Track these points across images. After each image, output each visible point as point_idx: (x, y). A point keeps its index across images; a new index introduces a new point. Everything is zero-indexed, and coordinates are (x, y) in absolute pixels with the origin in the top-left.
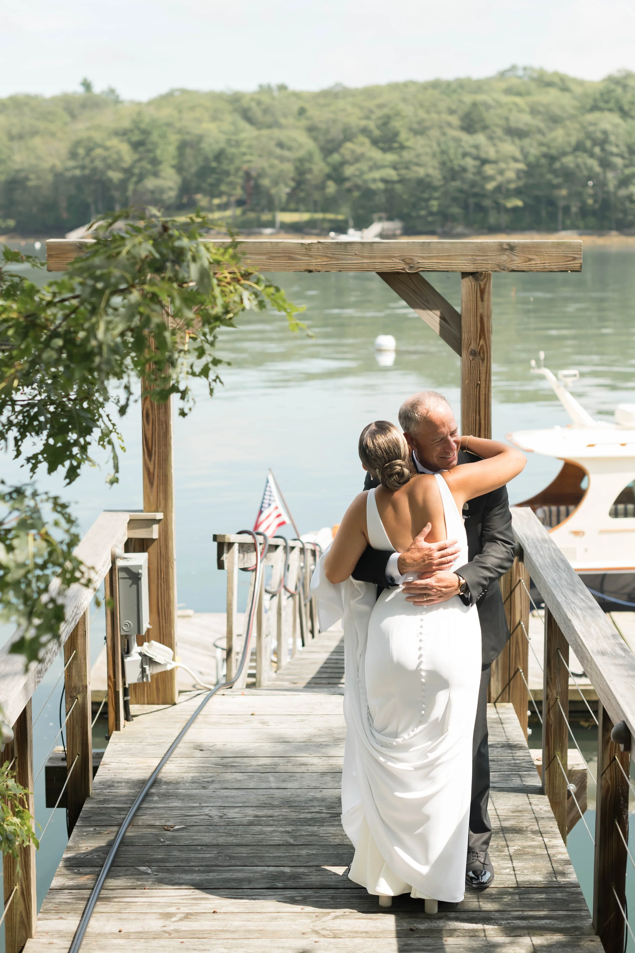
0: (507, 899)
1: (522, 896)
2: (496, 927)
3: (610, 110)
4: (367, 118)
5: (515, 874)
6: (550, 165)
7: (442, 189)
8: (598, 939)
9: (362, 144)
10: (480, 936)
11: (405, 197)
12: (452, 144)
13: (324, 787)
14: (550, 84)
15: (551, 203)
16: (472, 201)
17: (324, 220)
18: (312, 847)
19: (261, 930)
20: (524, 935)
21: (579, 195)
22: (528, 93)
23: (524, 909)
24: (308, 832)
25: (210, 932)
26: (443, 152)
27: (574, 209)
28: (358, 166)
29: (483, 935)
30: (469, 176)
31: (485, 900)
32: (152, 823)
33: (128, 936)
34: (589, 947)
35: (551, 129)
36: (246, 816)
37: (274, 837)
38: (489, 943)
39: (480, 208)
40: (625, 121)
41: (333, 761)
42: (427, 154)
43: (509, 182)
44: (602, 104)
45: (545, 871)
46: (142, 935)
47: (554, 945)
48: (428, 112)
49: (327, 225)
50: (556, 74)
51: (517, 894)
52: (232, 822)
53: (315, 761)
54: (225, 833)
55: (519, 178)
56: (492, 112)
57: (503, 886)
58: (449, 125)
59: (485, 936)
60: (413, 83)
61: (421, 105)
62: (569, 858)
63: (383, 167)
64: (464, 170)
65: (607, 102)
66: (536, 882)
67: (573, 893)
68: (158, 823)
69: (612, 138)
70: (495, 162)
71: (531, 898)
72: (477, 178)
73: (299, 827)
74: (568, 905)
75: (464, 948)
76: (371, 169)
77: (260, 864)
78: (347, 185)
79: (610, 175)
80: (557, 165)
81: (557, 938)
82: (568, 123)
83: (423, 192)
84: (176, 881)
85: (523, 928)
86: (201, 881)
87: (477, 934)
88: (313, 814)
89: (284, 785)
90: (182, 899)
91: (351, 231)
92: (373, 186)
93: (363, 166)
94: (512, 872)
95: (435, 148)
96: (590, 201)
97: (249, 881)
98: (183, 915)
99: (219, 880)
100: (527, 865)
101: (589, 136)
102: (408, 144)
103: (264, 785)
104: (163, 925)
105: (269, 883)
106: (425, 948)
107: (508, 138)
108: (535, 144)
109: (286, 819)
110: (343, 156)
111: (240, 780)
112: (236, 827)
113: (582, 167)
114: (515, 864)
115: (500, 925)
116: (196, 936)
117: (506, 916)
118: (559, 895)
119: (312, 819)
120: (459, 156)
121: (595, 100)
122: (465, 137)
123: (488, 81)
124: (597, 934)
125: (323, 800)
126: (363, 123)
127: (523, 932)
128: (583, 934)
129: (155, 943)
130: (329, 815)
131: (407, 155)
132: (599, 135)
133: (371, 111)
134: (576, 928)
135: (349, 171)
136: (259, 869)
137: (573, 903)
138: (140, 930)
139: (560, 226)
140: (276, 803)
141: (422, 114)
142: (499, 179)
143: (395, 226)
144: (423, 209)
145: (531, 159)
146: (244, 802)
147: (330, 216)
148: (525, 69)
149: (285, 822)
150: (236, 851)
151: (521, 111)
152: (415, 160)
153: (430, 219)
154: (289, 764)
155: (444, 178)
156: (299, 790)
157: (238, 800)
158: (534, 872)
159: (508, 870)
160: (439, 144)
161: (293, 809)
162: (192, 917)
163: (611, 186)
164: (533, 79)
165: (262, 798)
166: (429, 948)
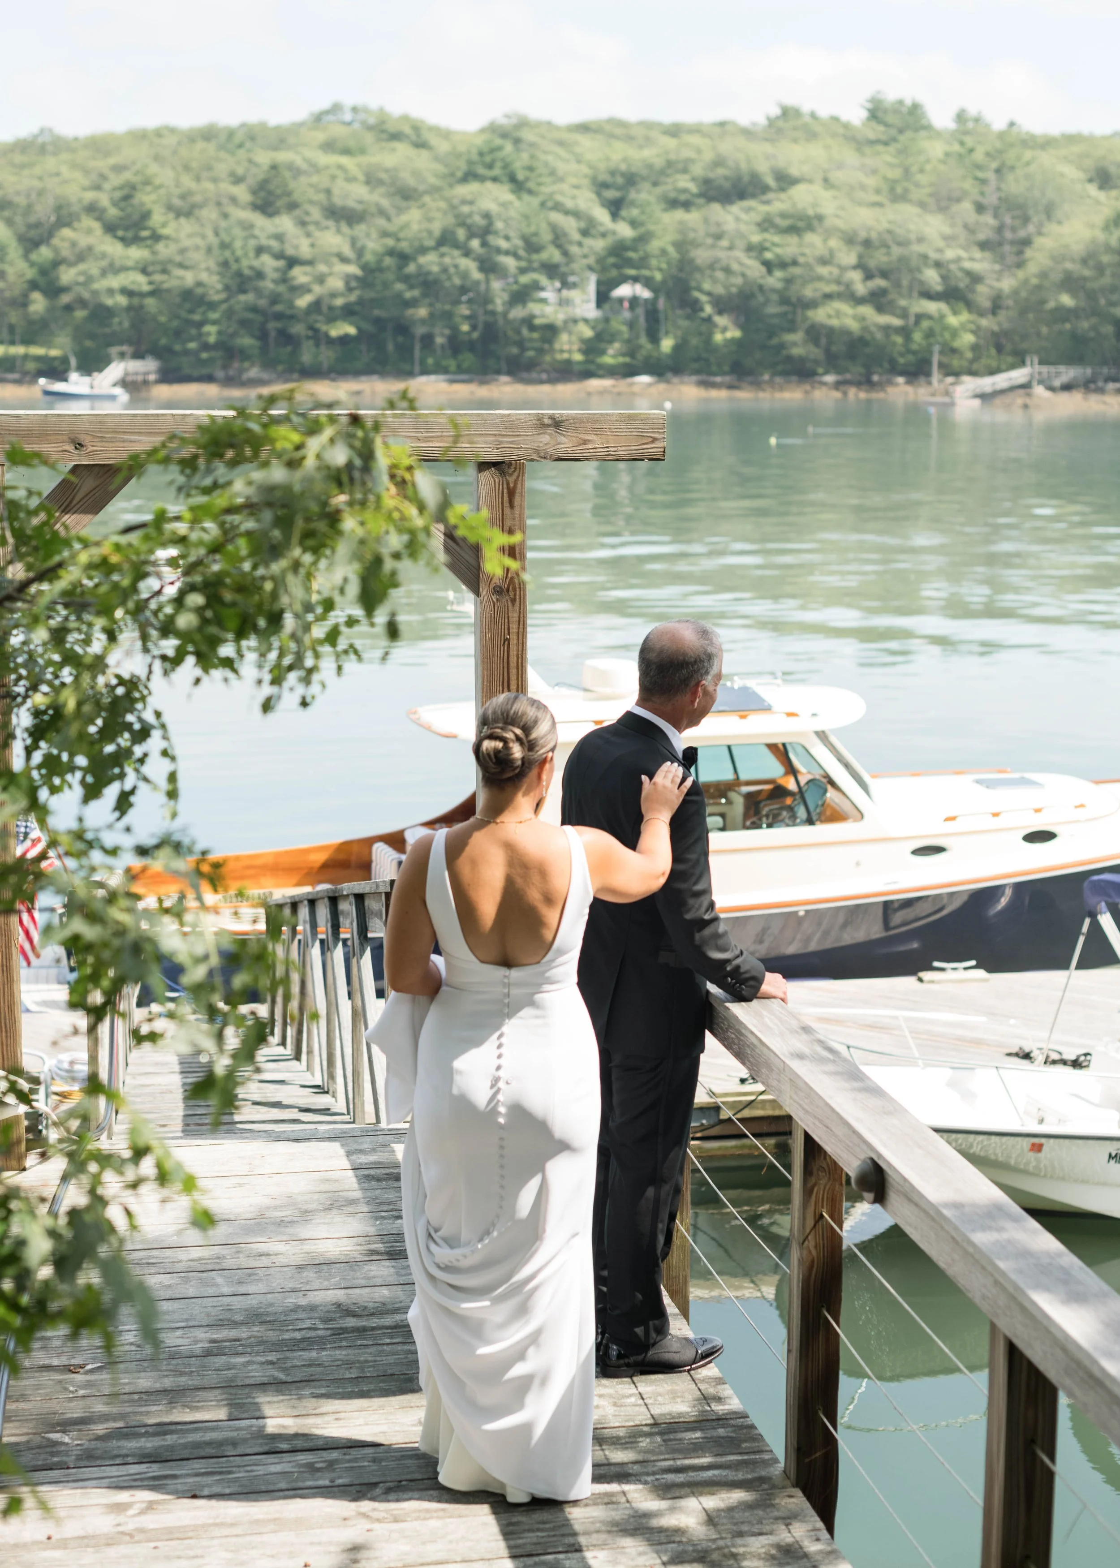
0: (644, 1443)
1: (666, 1437)
2: (640, 1487)
3: (495, 179)
4: (97, 188)
5: (646, 1405)
6: (400, 268)
7: (224, 306)
8: (799, 1493)
9: (89, 231)
10: (619, 1503)
11: (163, 319)
12: (238, 232)
13: (308, 1288)
14: (396, 136)
15: (403, 329)
16: (272, 325)
17: (26, 357)
18: (318, 1383)
19: (275, 1519)
20: (686, 1496)
21: (448, 316)
22: (362, 151)
23: (676, 1456)
24: (304, 1360)
25: (195, 1528)
26: (224, 246)
27: (439, 340)
28: (82, 267)
29: (623, 1500)
30: (268, 285)
31: (612, 1447)
32: (47, 1362)
33: (63, 1544)
34: (790, 1506)
35: (400, 210)
36: (196, 1342)
37: (252, 1371)
38: (636, 1511)
39: (286, 338)
40: (519, 198)
41: (308, 1247)
42: (197, 248)
43: (333, 295)
44: (481, 171)
45: (689, 1397)
46: (86, 1541)
47: (736, 1507)
48: (198, 179)
49: (31, 366)
50: (405, 118)
51: (657, 1434)
52: (176, 1353)
53: (280, 1247)
54: (170, 1370)
55: (350, 289)
56: (303, 179)
57: (632, 1424)
58: (234, 200)
59: (628, 1501)
60: (172, 130)
61: (187, 168)
62: (720, 1375)
63: (124, 269)
64: (260, 275)
65: (490, 166)
66: (680, 1415)
67: (742, 1427)
68: (56, 1362)
69: (499, 225)
70: (310, 263)
71: (680, 1440)
72: (281, 288)
73: (288, 1354)
74: (739, 1446)
75: (601, 1522)
76: (104, 273)
77: (243, 1416)
78: (65, 299)
79: (496, 285)
80: (411, 268)
81: (738, 1496)
82: (427, 199)
83: (191, 311)
84: (115, 1452)
85: (681, 1485)
86: (156, 1448)
87: (614, 1499)
88: (303, 1332)
89: (242, 1289)
90: (135, 1480)
91: (74, 376)
92: (109, 302)
93: (92, 267)
94: (641, 1402)
95: (212, 239)
96: (465, 328)
97: (234, 1443)
98: (144, 1505)
99: (185, 1446)
100: (660, 1389)
101: (462, 221)
102: (165, 231)
103: (211, 1291)
104: (115, 1522)
105: (266, 1444)
106: (541, 1526)
107: (331, 223)
108: (374, 235)
109: (261, 1342)
110: (56, 250)
111: (169, 1286)
112: (186, 1361)
113: (452, 270)
114: (641, 1389)
115: (646, 1483)
116: (177, 1535)
117: (650, 1469)
118: (721, 1432)
119: (304, 1339)
120: (252, 254)
121: (470, 162)
122: (259, 220)
123: (296, 128)
124: (796, 1485)
125: (312, 1308)
126: (89, 196)
127: (683, 1492)
128: (774, 1487)
129: (112, 1552)
130: (329, 1333)
131: (164, 250)
132: (478, 220)
133: (103, 177)
134: (762, 1480)
135: (67, 276)
136: (243, 1423)
137: (746, 1441)
138: (81, 1533)
139: (417, 368)
140: (238, 1318)
141: (187, 182)
142: (318, 290)
143: (148, 367)
144: (191, 340)
145: (369, 257)
146: (187, 1320)
147: (37, 351)
148: (355, 110)
149: (262, 1348)
150: (197, 1399)
151: (351, 179)
152: (178, 258)
153: (204, 355)
154: (241, 1255)
155: (227, 288)
156: (270, 1296)
157: (175, 1316)
158: (674, 1398)
159: (633, 1399)
160: (217, 234)
161: (270, 1327)
162: (161, 1507)
163: (499, 303)
164: (370, 128)
165: (214, 1312)
166: (547, 1526)
